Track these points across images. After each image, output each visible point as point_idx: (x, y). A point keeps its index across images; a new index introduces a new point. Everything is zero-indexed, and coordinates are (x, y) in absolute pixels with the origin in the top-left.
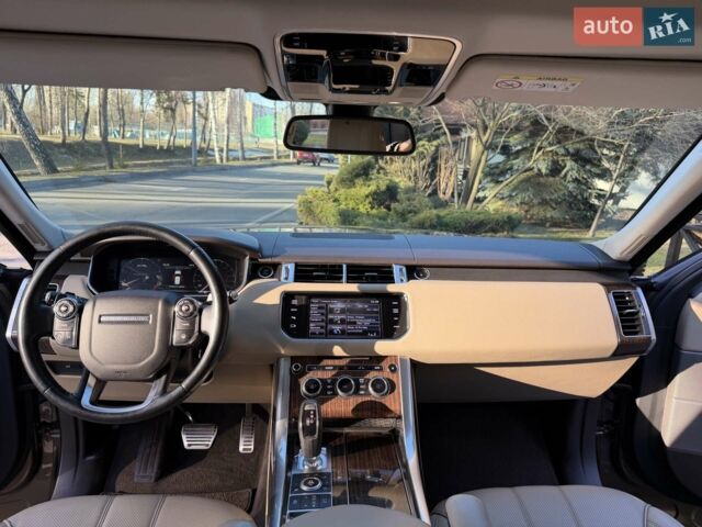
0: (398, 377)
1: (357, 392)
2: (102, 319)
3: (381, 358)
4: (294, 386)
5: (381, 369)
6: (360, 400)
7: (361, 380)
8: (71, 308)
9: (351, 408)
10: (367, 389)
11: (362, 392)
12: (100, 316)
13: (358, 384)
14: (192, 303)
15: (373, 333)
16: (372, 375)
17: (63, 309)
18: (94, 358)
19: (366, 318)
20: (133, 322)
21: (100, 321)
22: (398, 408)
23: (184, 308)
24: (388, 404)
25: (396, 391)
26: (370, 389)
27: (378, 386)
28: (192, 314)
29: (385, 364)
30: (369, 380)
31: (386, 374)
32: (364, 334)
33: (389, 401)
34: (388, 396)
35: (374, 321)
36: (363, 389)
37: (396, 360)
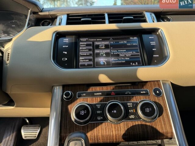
0: (164, 100)
1: (126, 117)
3: (143, 83)
4: (64, 115)
5: (147, 94)
6: (131, 124)
7: (130, 105)
9: (123, 132)
10: (136, 114)
11: (132, 117)
13: (127, 108)
16: (139, 100)
19: (127, 51)
22: (169, 130)
24: (159, 128)
25: (164, 114)
26: (140, 112)
27: (148, 110)
30: (137, 104)
31: (151, 99)
32: (127, 64)
33: (159, 125)
34: (158, 120)
35: (135, 53)
36: (132, 114)
37: (159, 85)
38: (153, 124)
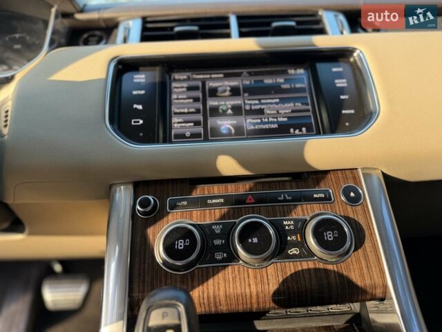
0: (366, 211)
1: (281, 252)
3: (319, 175)
5: (327, 199)
6: (291, 268)
7: (288, 224)
9: (273, 287)
10: (303, 244)
11: (294, 251)
13: (281, 233)
15: (299, 127)
16: (309, 213)
22: (378, 281)
24: (355, 277)
25: (367, 244)
26: (311, 241)
27: (329, 236)
30: (305, 223)
31: (338, 210)
33: (355, 269)
34: (353, 257)
35: (299, 105)
36: (295, 245)
37: (356, 179)
38: (343, 268)
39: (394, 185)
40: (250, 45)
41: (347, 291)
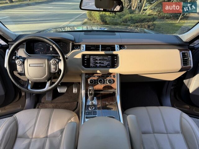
0: (115, 79)
1: (104, 83)
2: (30, 65)
4: (86, 81)
5: (111, 77)
6: (105, 85)
7: (105, 80)
8: (21, 62)
9: (102, 87)
10: (107, 82)
11: (105, 83)
12: (30, 64)
14: (55, 60)
15: (108, 66)
16: (108, 78)
17: (19, 62)
18: (30, 76)
19: (107, 62)
20: (39, 66)
21: (30, 66)
22: (115, 87)
23: (53, 62)
24: (112, 86)
25: (115, 83)
26: (108, 82)
27: (110, 82)
28: (56, 63)
29: (112, 75)
30: (107, 80)
32: (106, 67)
33: (113, 85)
34: (113, 84)
35: (109, 63)
36: (106, 82)
37: (115, 74)
38: (111, 85)
39: (120, 75)
40: (103, 53)
41: (111, 88)
